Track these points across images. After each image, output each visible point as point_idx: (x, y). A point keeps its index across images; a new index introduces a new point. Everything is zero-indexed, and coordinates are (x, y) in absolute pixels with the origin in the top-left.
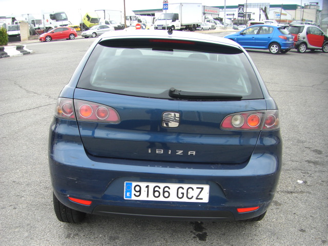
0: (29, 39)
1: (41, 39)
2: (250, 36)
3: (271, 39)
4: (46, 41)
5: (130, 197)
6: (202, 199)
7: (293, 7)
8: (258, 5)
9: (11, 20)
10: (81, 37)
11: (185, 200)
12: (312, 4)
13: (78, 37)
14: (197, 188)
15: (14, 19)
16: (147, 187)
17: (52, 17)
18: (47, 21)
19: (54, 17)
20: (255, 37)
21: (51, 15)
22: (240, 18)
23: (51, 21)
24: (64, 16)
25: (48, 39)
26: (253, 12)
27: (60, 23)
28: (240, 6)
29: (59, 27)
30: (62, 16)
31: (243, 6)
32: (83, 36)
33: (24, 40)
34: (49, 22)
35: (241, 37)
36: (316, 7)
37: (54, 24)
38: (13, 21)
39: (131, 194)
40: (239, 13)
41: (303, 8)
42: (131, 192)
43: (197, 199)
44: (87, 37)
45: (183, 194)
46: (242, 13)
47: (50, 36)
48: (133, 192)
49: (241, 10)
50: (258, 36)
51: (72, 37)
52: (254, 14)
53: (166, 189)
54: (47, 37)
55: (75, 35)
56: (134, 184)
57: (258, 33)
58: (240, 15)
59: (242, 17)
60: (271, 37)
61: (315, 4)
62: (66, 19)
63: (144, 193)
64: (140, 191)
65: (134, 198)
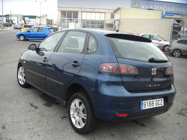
2: (34, 33)
3: (45, 35)
5: (143, 108)
7: (34, 17)
8: (16, 16)
11: (158, 106)
12: (44, 16)
14: (161, 100)
16: (147, 102)
20: (36, 33)
22: (7, 23)
26: (14, 19)
28: (7, 16)
31: (8, 15)
35: (28, 33)
36: (46, 17)
39: (143, 107)
40: (6, 20)
41: (39, 17)
42: (143, 106)
43: (161, 105)
45: (157, 103)
46: (8, 20)
48: (144, 106)
49: (7, 18)
50: (38, 33)
52: (14, 20)
53: (153, 102)
56: (144, 102)
57: (38, 31)
58: (7, 21)
59: (8, 22)
60: (45, 33)
61: (46, 16)
63: (147, 105)
64: (145, 105)
65: (144, 108)
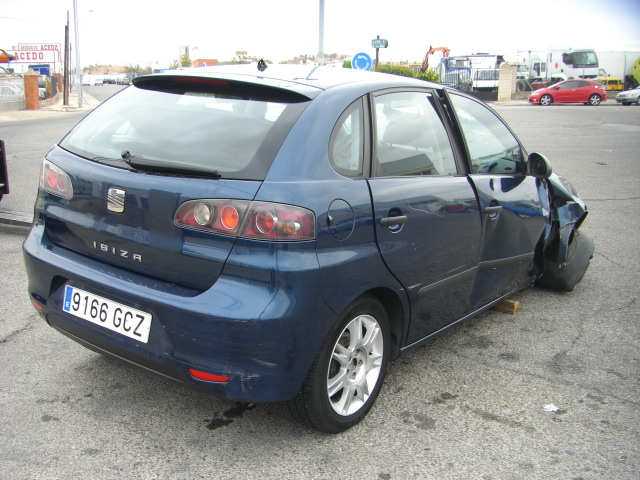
0: (513, 97)
1: (531, 100)
4: (540, 104)
5: (68, 309)
6: (140, 335)
9: (495, 60)
10: (614, 102)
11: (120, 330)
13: (608, 101)
14: (138, 316)
15: (500, 59)
16: (87, 298)
17: (567, 59)
18: (557, 66)
19: (571, 59)
21: (565, 55)
23: (563, 65)
24: (591, 58)
25: (546, 100)
27: (580, 71)
29: (577, 78)
30: (587, 58)
32: (619, 101)
33: (503, 99)
34: (559, 69)
37: (569, 73)
38: (498, 63)
39: (69, 305)
42: (70, 302)
43: (135, 333)
44: (626, 103)
45: (120, 319)
47: (549, 95)
51: (595, 100)
53: (104, 308)
54: (543, 95)
55: (602, 98)
62: (594, 65)
63: (82, 307)
64: (78, 303)
65: (72, 312)
